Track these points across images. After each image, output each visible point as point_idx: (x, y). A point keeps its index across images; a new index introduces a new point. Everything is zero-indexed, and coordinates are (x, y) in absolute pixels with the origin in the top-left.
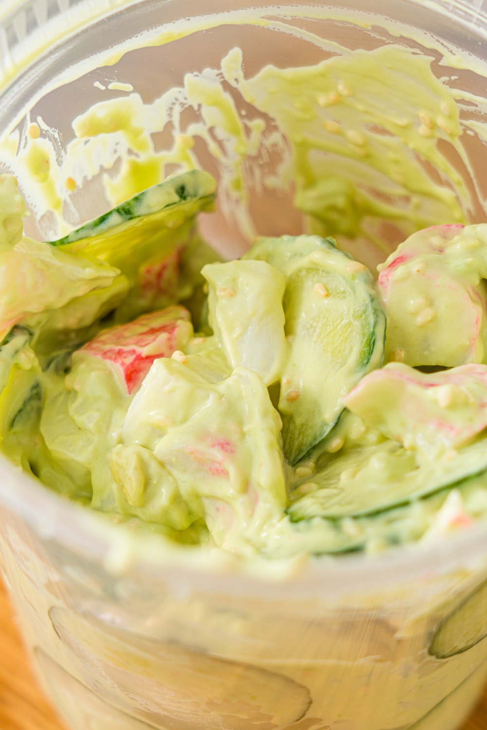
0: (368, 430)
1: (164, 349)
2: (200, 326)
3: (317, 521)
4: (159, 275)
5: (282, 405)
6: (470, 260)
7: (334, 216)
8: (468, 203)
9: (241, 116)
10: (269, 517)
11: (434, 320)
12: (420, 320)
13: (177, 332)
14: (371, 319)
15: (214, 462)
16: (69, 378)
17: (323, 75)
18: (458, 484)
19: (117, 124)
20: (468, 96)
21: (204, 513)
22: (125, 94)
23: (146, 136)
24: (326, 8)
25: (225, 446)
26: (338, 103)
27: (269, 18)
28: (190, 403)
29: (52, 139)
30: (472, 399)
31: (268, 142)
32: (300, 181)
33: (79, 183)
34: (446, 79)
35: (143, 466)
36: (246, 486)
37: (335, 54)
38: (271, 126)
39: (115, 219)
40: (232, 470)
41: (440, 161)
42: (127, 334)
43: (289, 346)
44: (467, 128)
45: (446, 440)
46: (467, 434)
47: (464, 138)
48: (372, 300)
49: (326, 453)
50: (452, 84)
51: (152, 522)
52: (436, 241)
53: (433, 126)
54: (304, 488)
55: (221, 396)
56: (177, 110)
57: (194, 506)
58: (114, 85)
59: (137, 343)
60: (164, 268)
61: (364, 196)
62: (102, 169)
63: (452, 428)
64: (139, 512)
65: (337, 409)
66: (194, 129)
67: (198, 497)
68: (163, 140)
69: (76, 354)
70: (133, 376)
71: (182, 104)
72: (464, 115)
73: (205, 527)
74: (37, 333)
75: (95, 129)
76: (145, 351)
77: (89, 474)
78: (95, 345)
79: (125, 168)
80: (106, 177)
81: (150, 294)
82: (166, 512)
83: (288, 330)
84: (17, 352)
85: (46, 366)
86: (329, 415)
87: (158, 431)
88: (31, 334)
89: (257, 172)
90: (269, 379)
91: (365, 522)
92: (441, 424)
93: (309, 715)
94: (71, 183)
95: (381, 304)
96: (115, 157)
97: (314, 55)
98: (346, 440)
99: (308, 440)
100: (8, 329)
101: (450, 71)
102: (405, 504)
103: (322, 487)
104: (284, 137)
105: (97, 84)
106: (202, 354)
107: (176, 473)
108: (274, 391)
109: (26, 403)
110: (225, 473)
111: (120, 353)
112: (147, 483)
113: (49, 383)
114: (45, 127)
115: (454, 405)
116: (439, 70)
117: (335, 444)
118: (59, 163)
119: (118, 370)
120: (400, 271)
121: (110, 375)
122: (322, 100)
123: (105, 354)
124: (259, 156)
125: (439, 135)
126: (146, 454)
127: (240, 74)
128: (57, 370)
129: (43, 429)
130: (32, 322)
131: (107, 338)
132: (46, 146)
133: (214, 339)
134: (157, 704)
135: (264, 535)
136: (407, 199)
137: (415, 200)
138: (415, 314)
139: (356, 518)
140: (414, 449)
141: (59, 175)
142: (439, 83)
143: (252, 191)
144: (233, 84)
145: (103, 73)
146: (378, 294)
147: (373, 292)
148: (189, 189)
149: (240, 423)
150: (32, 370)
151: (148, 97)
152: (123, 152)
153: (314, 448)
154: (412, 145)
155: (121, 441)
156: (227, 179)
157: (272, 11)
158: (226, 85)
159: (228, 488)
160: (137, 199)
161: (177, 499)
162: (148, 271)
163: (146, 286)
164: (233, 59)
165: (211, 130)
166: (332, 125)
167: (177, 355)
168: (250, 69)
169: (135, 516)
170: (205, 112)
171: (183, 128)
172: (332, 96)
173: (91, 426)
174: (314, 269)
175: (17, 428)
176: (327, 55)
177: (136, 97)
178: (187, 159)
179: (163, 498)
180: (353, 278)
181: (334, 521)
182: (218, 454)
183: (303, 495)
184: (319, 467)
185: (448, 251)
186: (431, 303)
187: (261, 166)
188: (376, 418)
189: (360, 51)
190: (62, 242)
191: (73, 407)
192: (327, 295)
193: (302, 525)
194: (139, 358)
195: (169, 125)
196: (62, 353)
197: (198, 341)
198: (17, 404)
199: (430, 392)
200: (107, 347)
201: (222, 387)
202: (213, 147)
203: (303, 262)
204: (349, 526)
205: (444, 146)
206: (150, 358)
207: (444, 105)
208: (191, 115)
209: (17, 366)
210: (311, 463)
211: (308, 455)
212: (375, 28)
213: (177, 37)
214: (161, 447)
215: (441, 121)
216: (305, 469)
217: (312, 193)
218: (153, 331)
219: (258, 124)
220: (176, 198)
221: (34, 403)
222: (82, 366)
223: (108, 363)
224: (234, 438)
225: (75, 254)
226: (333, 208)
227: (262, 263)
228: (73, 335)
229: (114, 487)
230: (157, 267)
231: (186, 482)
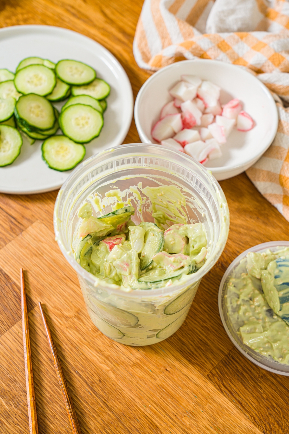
0: (157, 265)
1: (118, 243)
2: (127, 239)
3: (143, 282)
4: (121, 227)
5: (141, 257)
6: (184, 232)
7: (159, 219)
8: (187, 220)
9: (141, 196)
10: (134, 281)
11: (174, 243)
12: (172, 243)
13: (122, 240)
14: (161, 242)
15: (124, 268)
16: (98, 246)
17: (159, 189)
18: (172, 278)
19: (115, 195)
20: (187, 197)
21: (122, 278)
22: (117, 189)
23: (121, 198)
24: (160, 176)
25: (127, 265)
26: (162, 195)
27: (148, 177)
28: (122, 255)
29: (100, 196)
30: (178, 261)
31: (147, 202)
32: (153, 211)
33: (106, 206)
34: (183, 193)
35: (110, 267)
36: (130, 273)
37: (161, 186)
38: (148, 199)
39: (111, 215)
40: (128, 270)
41: (182, 210)
42: (112, 239)
43: (144, 245)
44: (187, 204)
45: (172, 269)
46: (176, 268)
47: (187, 206)
48: (162, 238)
49: (148, 269)
50: (184, 195)
51: (111, 279)
52: (177, 227)
53: (180, 203)
54: (142, 275)
55: (128, 254)
56: (128, 193)
57: (120, 276)
58: (114, 187)
59: (113, 241)
60: (122, 226)
61: (166, 216)
62: (111, 204)
63: (174, 266)
64: (108, 276)
65: (152, 260)
66: (131, 198)
67: (121, 275)
68: (124, 199)
69: (101, 242)
70: (111, 248)
71: (129, 192)
72: (187, 201)
73: (122, 281)
74: (93, 236)
75: (110, 195)
76: (114, 243)
77: (99, 267)
78: (105, 240)
79: (116, 204)
80: (112, 205)
81: (118, 231)
82: (114, 277)
83: (144, 242)
84: (88, 240)
85: (94, 244)
86: (150, 261)
87: (114, 260)
88: (91, 236)
89: (145, 208)
90: (139, 252)
91: (152, 283)
92: (171, 265)
93: (138, 323)
94: (104, 206)
95: (164, 239)
96: (114, 201)
97: (157, 185)
98: (153, 266)
99: (145, 266)
100: (87, 235)
101: (184, 192)
102: (161, 281)
103: (147, 275)
104: (150, 201)
105: (111, 186)
106: (126, 245)
107: (117, 269)
108: (139, 255)
109: (88, 251)
110: (126, 270)
111: (109, 243)
112: (111, 270)
113: (94, 247)
114: (99, 194)
115: (174, 262)
116: (182, 191)
117: (150, 267)
118: (102, 202)
119: (108, 246)
120: (169, 232)
121: (107, 247)
122: (158, 195)
123: (106, 242)
124: (145, 205)
125: (182, 205)
126: (111, 264)
127: (141, 188)
128: (96, 245)
129: (91, 257)
130: (92, 234)
131: (107, 239)
132: (99, 198)
133: (129, 242)
134: (107, 317)
135: (132, 284)
136: (175, 217)
137: (177, 218)
138: (171, 242)
139: (150, 282)
140: (165, 270)
141: (101, 204)
142: (182, 194)
143: (143, 212)
144: (140, 189)
145: (112, 184)
146: (164, 237)
147: (163, 236)
148: (128, 210)
149: (131, 260)
150: (91, 244)
151: (122, 190)
152: (116, 201)
153: (146, 267)
154: (176, 206)
155: (107, 261)
156: (138, 209)
157: (148, 175)
158: (138, 189)
159: (127, 273)
160: (116, 211)
161: (116, 274)
162: (119, 226)
163: (118, 229)
164: (140, 184)
165: (135, 198)
166: (160, 200)
167: (121, 245)
168: (144, 186)
169: (108, 277)
170: (134, 194)
171: (129, 197)
172: (160, 194)
173: (101, 257)
174: (152, 230)
175: (86, 256)
176: (160, 186)
177: (119, 190)
178: (130, 204)
179: (113, 274)
180: (159, 233)
181: (146, 282)
182: (125, 266)
183: (142, 277)
184: (147, 271)
185: (180, 229)
186: (174, 240)
187: (145, 207)
188: (158, 263)
189: (166, 186)
190: (100, 218)
191: (98, 253)
192: (153, 236)
193: (140, 283)
194: (113, 244)
195: (126, 196)
196: (98, 241)
197: (126, 242)
198: (86, 251)
199: (170, 258)
200: (107, 241)
201: (128, 252)
202: (135, 202)
203: (150, 228)
204: (149, 284)
205: (183, 207)
206: (115, 244)
207: (183, 199)
208: (131, 195)
209: (87, 243)
210: (145, 270)
211: (145, 269)
212: (169, 181)
213: (128, 178)
214: (114, 263)
215: (182, 202)
216: (144, 271)
217: (155, 214)
218: (117, 239)
219: (145, 198)
220: (125, 212)
221: (90, 251)
222: (101, 244)
223: (107, 244)
224: (129, 263)
225: (103, 221)
226: (160, 217)
227: (141, 227)
228: (101, 238)
229: (104, 270)
230: (120, 226)
231: (118, 271)
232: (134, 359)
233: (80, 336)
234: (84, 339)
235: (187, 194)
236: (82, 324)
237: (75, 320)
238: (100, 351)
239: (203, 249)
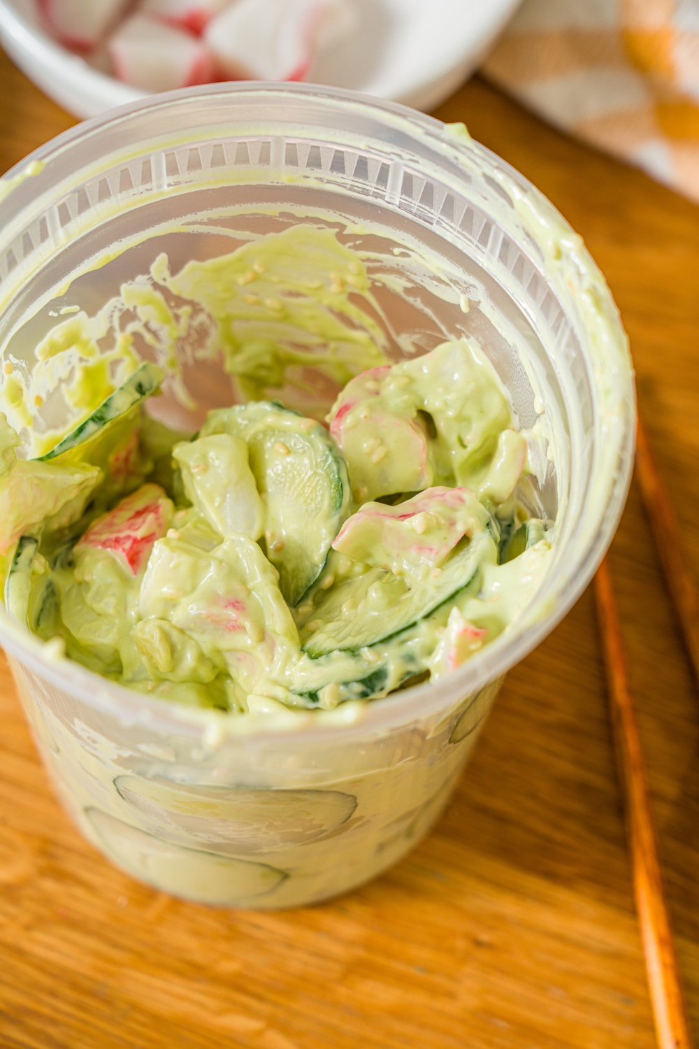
0: (353, 564)
1: (154, 528)
2: (178, 499)
3: (336, 653)
4: (126, 460)
5: (272, 555)
6: (406, 397)
7: (263, 373)
9: (171, 307)
10: (288, 657)
11: (387, 456)
12: (375, 458)
13: (161, 510)
14: (335, 468)
15: (229, 621)
16: (77, 573)
17: (240, 260)
18: (452, 598)
19: (73, 339)
20: (373, 255)
21: (226, 664)
22: (73, 314)
23: (93, 343)
24: (237, 206)
25: (236, 604)
26: (256, 278)
27: (188, 224)
28: (195, 573)
29: (21, 369)
30: (442, 521)
31: (196, 323)
32: (227, 349)
33: (44, 396)
34: (351, 244)
35: (166, 636)
36: (263, 635)
37: (248, 241)
38: (196, 309)
39: (92, 427)
40: (247, 625)
41: (353, 311)
42: (117, 521)
43: (265, 503)
44: (374, 281)
45: (427, 561)
46: (445, 551)
47: (374, 289)
48: (331, 450)
49: (321, 590)
50: (357, 248)
51: (183, 682)
52: (371, 385)
53: (343, 284)
54: (312, 625)
55: (221, 562)
56: (117, 315)
57: (217, 661)
58: (64, 310)
59: (130, 528)
60: (129, 453)
61: (286, 350)
62: (61, 380)
63: (431, 550)
64: (170, 676)
65: (323, 550)
66: (132, 327)
67: (219, 652)
68: (107, 342)
69: (78, 549)
70: (135, 559)
71: (120, 310)
72: (371, 270)
73: (228, 676)
74: (39, 538)
75: (54, 350)
76: (140, 534)
77: (116, 652)
78: (92, 537)
79: (78, 375)
80: (63, 386)
81: (121, 479)
82: (194, 671)
83: (260, 489)
84: (31, 561)
85: (53, 565)
86: (318, 557)
87: (171, 603)
88: (36, 541)
89: (188, 349)
90: (255, 535)
91: (380, 647)
92: (421, 548)
93: (355, 815)
94: (39, 399)
95: (339, 451)
96: (69, 368)
97: (228, 245)
98: (336, 576)
99: (303, 582)
100: (17, 541)
101: (354, 237)
102: (414, 625)
103: (328, 621)
104: (210, 316)
105: (51, 313)
106: (189, 525)
107: (196, 636)
108: (262, 542)
109: (44, 602)
110: (243, 628)
111: (117, 541)
112: (173, 650)
113: (62, 581)
114: (15, 361)
115: (428, 531)
116: (343, 238)
117: (328, 581)
118: (28, 386)
119: (120, 556)
120: (349, 420)
121: (114, 562)
122: (241, 280)
123: (104, 544)
124: (189, 334)
125: (349, 290)
126: (166, 625)
127: (167, 274)
128: (62, 566)
129: (66, 622)
130: (34, 531)
131: (98, 525)
132: (17, 375)
133: (195, 509)
134: (219, 835)
135: (287, 673)
136: (325, 346)
137: (332, 345)
138: (371, 453)
139: (371, 646)
140: (401, 574)
141: (29, 398)
142: (345, 249)
143: (185, 366)
144: (162, 283)
145: (55, 304)
146: (334, 442)
147: (329, 443)
148: (146, 385)
149: (244, 583)
150: (45, 573)
151: (92, 313)
152: (75, 362)
153: (310, 588)
154: (326, 301)
155: (140, 619)
156: (163, 361)
157: (191, 218)
158: (156, 286)
159: (247, 640)
160: (106, 405)
161: (202, 657)
162: (117, 459)
163: (117, 472)
164: (160, 264)
165: (146, 325)
166: (253, 298)
167: (171, 533)
168: (174, 268)
169: (166, 680)
170: (140, 312)
171: (123, 328)
172: (249, 275)
173: (111, 611)
174: (270, 431)
175: (43, 624)
176: (243, 242)
177: (83, 314)
178: (129, 353)
179: (189, 660)
180: (309, 434)
181: (353, 652)
182: (232, 614)
183: (313, 632)
184: (318, 604)
185: (384, 392)
186: (382, 442)
187: (191, 344)
188: (363, 554)
189: (272, 235)
190: (49, 456)
191: (89, 597)
192: (289, 452)
193: (322, 659)
194: (135, 541)
195: (111, 330)
196: (61, 550)
197: (181, 514)
198: (37, 604)
199: (406, 522)
200: (104, 537)
201: (219, 552)
202: (149, 338)
203: (259, 426)
204: (366, 653)
205: (355, 298)
206: (149, 539)
207: (352, 266)
208: (128, 316)
209: (34, 573)
210: (309, 602)
211: (306, 595)
212: (282, 214)
213: (112, 258)
214: (177, 616)
215: (350, 279)
216: (306, 608)
217: (240, 357)
218: (139, 514)
219: (185, 311)
220: (137, 396)
221: (51, 600)
222: (87, 559)
223: (109, 550)
224: (242, 596)
225: (62, 465)
226: (261, 366)
227: (224, 436)
228: (66, 532)
229: (144, 659)
230: (123, 454)
231: (206, 642)
232: (338, 950)
233: (93, 943)
234: (116, 945)
235: (371, 242)
236: (79, 892)
237: (49, 885)
238: (194, 971)
239: (506, 440)
